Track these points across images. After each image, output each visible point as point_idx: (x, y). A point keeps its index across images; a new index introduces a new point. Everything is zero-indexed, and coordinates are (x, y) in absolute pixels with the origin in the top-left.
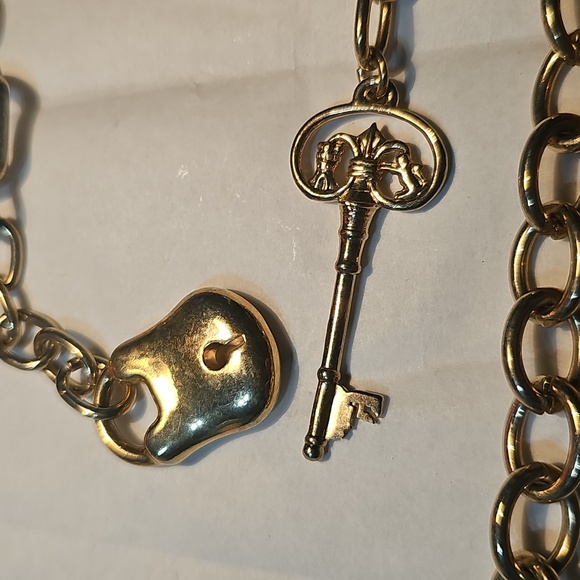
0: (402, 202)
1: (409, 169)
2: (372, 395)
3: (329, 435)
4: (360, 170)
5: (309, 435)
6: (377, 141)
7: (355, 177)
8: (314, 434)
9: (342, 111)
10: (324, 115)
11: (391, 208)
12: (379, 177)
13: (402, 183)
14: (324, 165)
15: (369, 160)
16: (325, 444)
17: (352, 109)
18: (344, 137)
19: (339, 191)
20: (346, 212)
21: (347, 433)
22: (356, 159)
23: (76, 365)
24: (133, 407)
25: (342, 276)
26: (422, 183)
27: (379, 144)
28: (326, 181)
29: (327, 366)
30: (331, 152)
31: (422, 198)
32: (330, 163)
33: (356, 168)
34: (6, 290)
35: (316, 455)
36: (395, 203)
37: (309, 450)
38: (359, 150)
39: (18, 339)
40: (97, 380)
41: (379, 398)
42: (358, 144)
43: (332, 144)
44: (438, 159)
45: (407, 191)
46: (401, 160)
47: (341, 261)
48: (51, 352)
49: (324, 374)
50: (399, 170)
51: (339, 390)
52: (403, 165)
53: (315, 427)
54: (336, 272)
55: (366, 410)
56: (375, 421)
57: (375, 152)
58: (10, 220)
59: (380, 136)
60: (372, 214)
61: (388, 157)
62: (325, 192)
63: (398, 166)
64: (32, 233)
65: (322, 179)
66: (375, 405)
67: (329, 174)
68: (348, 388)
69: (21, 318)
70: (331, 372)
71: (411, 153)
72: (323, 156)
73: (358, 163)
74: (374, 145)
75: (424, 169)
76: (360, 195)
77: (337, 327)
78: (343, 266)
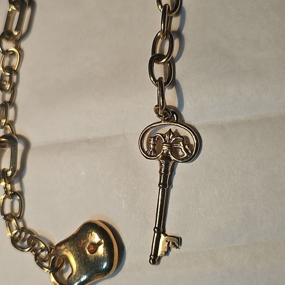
0: (183, 159)
1: (184, 146)
2: (175, 237)
3: (159, 254)
4: (165, 148)
5: (151, 255)
6: (171, 136)
7: (164, 150)
8: (153, 254)
9: (157, 125)
10: (151, 126)
11: (179, 162)
12: (173, 150)
13: (182, 151)
14: (151, 146)
15: (169, 143)
16: (158, 258)
17: (161, 124)
18: (158, 135)
19: (158, 156)
20: (161, 164)
21: (167, 253)
22: (164, 143)
23: (42, 250)
24: (64, 267)
25: (161, 190)
26: (190, 152)
27: (172, 137)
28: (153, 152)
29: (157, 226)
30: (154, 141)
31: (190, 158)
32: (154, 145)
33: (164, 147)
34: (17, 219)
35: (154, 263)
36: (180, 160)
37: (151, 261)
38: (165, 140)
39: (22, 239)
40: (51, 256)
41: (178, 238)
42: (164, 137)
43: (154, 138)
44: (195, 142)
45: (184, 155)
46: (181, 143)
47: (160, 184)
48: (34, 245)
49: (156, 229)
50: (181, 147)
51: (162, 236)
52: (182, 145)
53: (153, 251)
54: (159, 188)
55: (173, 244)
56: (177, 248)
57: (171, 140)
58: (19, 192)
59: (173, 133)
60: (171, 164)
61: (177, 142)
62: (153, 156)
63: (181, 146)
64: (27, 196)
65: (151, 151)
66: (177, 242)
67: (154, 149)
68: (166, 235)
69: (22, 231)
70: (158, 228)
71: (185, 140)
72: (151, 142)
73: (165, 145)
74: (171, 138)
75: (190, 146)
76: (166, 158)
77: (160, 210)
78: (161, 186)
